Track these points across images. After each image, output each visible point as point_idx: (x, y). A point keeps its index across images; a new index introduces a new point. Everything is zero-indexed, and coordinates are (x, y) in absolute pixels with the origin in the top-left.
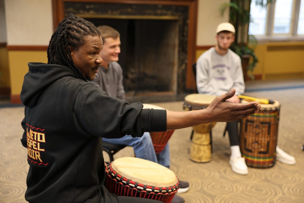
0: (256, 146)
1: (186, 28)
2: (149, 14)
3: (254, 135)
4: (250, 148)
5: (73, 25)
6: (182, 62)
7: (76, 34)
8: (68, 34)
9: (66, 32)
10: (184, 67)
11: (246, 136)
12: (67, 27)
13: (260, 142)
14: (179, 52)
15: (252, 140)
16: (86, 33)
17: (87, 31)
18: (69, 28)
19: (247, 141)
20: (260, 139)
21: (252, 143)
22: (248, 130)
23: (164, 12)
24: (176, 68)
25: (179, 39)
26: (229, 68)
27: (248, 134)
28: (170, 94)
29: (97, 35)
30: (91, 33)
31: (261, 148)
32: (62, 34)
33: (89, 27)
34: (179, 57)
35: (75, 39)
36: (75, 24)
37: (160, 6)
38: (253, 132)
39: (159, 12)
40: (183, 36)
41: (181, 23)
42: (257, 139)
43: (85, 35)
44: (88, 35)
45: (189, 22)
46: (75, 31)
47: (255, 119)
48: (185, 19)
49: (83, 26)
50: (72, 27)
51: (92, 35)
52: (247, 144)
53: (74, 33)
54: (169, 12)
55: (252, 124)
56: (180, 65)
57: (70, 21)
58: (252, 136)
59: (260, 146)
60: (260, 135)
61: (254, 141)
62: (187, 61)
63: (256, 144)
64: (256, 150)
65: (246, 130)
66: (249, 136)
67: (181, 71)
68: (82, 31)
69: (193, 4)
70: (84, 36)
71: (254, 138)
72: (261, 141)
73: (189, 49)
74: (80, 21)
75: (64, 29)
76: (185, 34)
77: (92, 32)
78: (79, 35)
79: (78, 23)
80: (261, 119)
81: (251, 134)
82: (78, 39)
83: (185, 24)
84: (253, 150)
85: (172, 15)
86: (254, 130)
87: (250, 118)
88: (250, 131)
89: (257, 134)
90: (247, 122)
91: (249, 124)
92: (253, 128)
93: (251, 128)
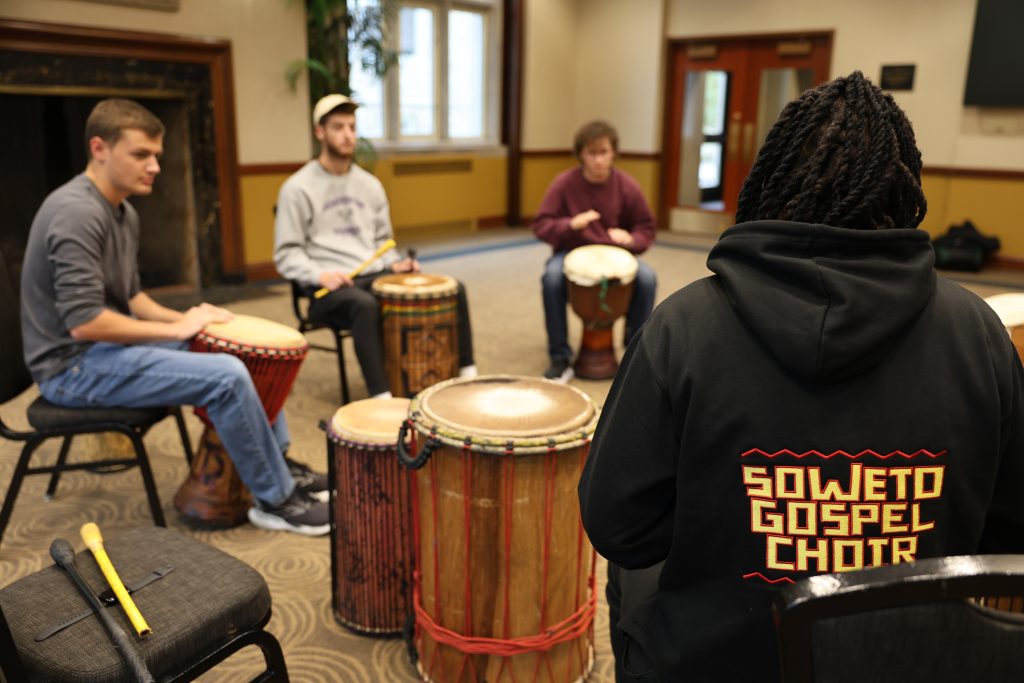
0: (431, 381)
3: (425, 357)
6: (205, 208)
10: (211, 219)
11: (405, 366)
14: (196, 182)
15: (422, 369)
19: (411, 374)
21: (423, 378)
22: (411, 349)
23: (146, 78)
24: (191, 223)
25: (193, 148)
26: (360, 205)
27: (411, 358)
28: (184, 290)
34: (197, 195)
37: (132, 63)
38: (421, 352)
39: (131, 77)
41: (192, 106)
42: (432, 367)
45: (213, 104)
47: (424, 320)
48: (204, 97)
52: (411, 381)
54: (160, 81)
55: (417, 334)
56: (202, 217)
58: (422, 362)
59: (439, 380)
60: (438, 355)
61: (426, 371)
62: (218, 205)
63: (432, 378)
65: (404, 349)
66: (415, 362)
67: (206, 230)
69: (218, 60)
71: (425, 365)
72: (441, 368)
73: (222, 174)
80: (437, 318)
81: (418, 358)
83: (203, 110)
85: (167, 87)
86: (425, 345)
87: (411, 320)
88: (415, 351)
89: (430, 354)
90: (405, 331)
91: (410, 334)
92: (421, 344)
93: (418, 342)
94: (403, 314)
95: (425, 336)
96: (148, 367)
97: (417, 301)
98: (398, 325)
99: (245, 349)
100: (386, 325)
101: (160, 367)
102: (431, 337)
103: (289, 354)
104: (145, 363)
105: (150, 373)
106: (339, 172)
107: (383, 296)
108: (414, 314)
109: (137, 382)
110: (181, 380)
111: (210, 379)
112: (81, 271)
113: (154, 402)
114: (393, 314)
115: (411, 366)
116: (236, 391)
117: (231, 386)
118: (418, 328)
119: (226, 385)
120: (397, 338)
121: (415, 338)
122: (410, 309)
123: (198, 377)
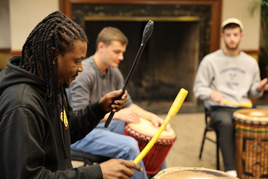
0: (258, 168)
1: (208, 31)
2: (165, 15)
3: (255, 155)
4: (250, 171)
5: (63, 25)
7: (66, 36)
8: (59, 34)
9: (57, 32)
11: (244, 157)
12: (58, 26)
13: (262, 164)
15: (253, 161)
16: (76, 37)
17: (77, 36)
18: (60, 29)
19: (247, 162)
20: (263, 159)
21: (253, 166)
22: (247, 149)
23: (182, 12)
26: (243, 72)
27: (247, 154)
29: (85, 41)
30: (81, 39)
31: (264, 171)
32: (51, 34)
33: (79, 31)
35: (64, 42)
36: (66, 25)
38: (253, 152)
39: (176, 12)
40: (205, 39)
41: (202, 24)
42: (259, 160)
43: (75, 39)
44: (78, 39)
45: (211, 23)
46: (65, 33)
47: (256, 135)
49: (73, 28)
50: (62, 28)
51: (82, 40)
52: (247, 166)
53: (64, 35)
54: (189, 13)
55: (252, 142)
57: (60, 19)
58: (253, 157)
59: (262, 169)
60: (263, 155)
61: (255, 162)
63: (258, 166)
64: (259, 173)
65: (244, 148)
66: (249, 156)
68: (73, 34)
69: (216, 4)
70: (73, 40)
71: (255, 159)
72: (264, 162)
74: (69, 22)
75: (53, 29)
76: (207, 37)
77: (82, 37)
78: (70, 39)
79: (68, 24)
80: (263, 135)
81: (251, 155)
82: (67, 43)
83: (207, 25)
84: (254, 174)
85: (192, 15)
86: (255, 148)
87: (248, 134)
88: (249, 150)
89: (258, 154)
90: (245, 139)
91: (248, 142)
92: (253, 147)
93: (251, 146)
94: (245, 130)
95: (256, 143)
96: (97, 138)
97: (252, 124)
98: (242, 135)
99: (142, 136)
100: (237, 134)
101: (102, 139)
102: (259, 144)
103: (162, 141)
104: (97, 136)
105: (98, 141)
106: (232, 55)
107: (236, 120)
108: (250, 131)
109: (93, 144)
110: (109, 146)
111: (120, 147)
112: (78, 96)
113: (99, 153)
114: (239, 129)
115: (247, 158)
116: (130, 154)
117: (127, 152)
118: (252, 139)
119: (125, 151)
120: (241, 142)
121: (250, 144)
122: (248, 128)
123: (115, 145)
